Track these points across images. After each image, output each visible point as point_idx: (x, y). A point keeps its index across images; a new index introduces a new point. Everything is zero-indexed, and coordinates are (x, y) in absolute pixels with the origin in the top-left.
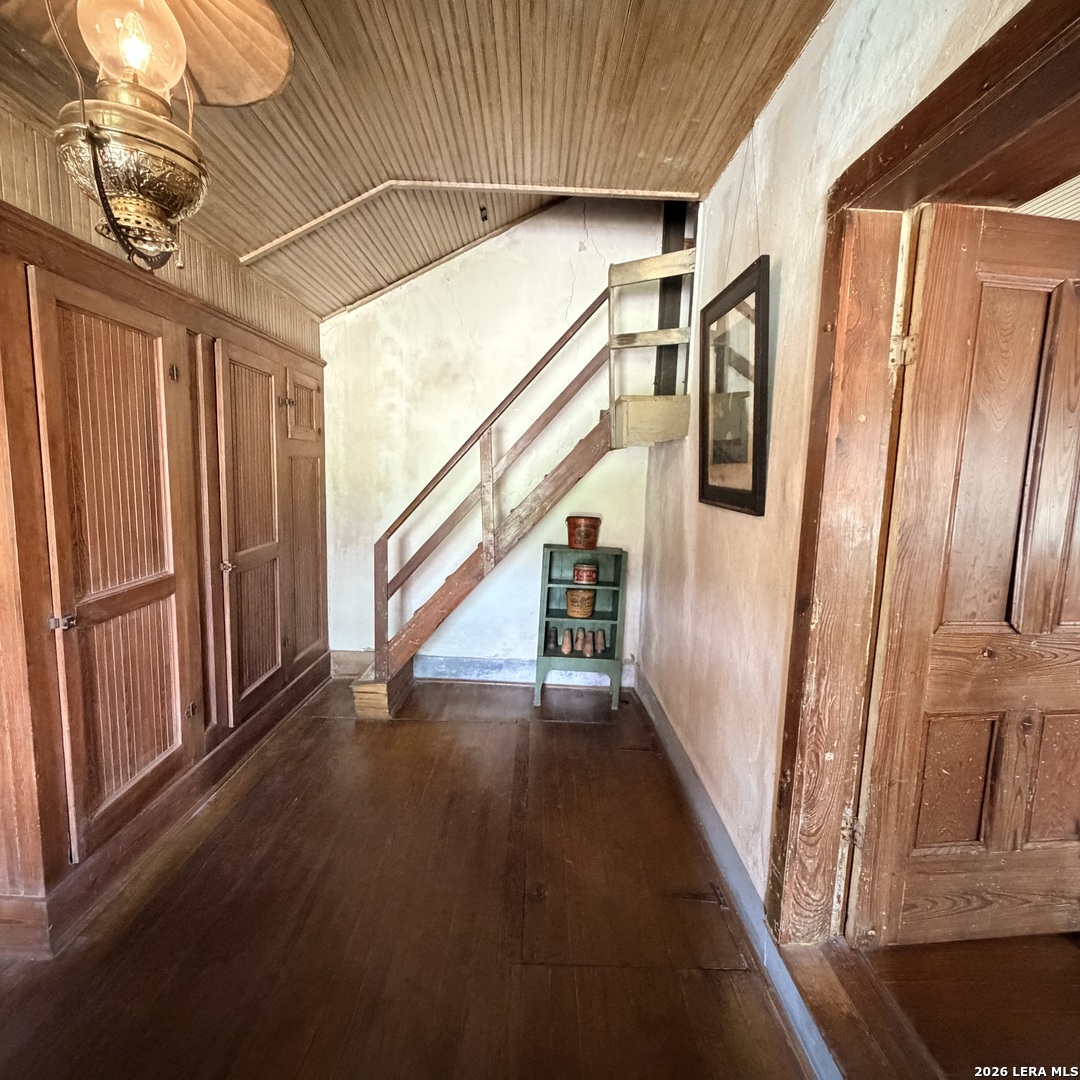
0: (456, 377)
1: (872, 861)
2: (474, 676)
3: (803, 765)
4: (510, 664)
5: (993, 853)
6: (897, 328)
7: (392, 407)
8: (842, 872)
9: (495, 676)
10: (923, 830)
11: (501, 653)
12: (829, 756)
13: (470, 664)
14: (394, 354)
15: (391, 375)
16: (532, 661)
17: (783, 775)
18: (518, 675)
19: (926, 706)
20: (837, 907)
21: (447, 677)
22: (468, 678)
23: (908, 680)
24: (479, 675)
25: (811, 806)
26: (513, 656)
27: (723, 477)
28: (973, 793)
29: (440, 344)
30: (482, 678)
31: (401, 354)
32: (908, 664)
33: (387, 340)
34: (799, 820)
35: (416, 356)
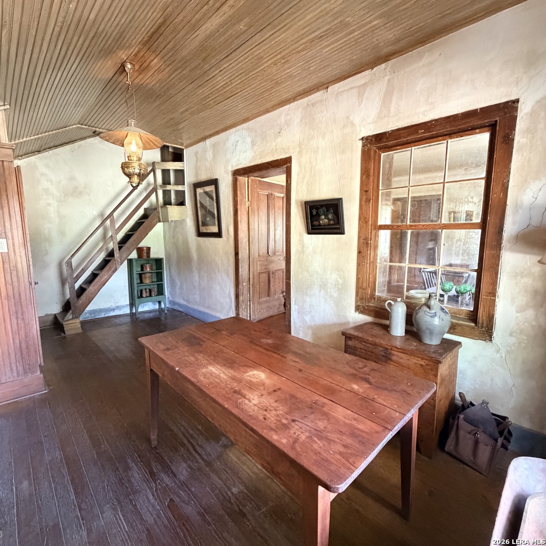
0: (81, 193)
1: (253, 303)
2: (102, 316)
3: (240, 287)
4: (118, 308)
5: (271, 298)
6: (247, 200)
7: (49, 204)
8: (249, 308)
9: (112, 314)
10: (261, 296)
11: (113, 304)
12: (245, 284)
13: (101, 311)
14: (47, 181)
15: (46, 191)
16: (127, 305)
17: (236, 291)
18: (122, 311)
19: (259, 271)
20: (249, 315)
21: (90, 319)
22: (100, 317)
23: (255, 266)
24: (105, 315)
25: (243, 294)
26: (119, 304)
27: (206, 229)
28: (267, 287)
29: (72, 178)
30: (106, 316)
31: (51, 181)
32: (255, 263)
33: (43, 174)
34: (241, 298)
35: (60, 183)
